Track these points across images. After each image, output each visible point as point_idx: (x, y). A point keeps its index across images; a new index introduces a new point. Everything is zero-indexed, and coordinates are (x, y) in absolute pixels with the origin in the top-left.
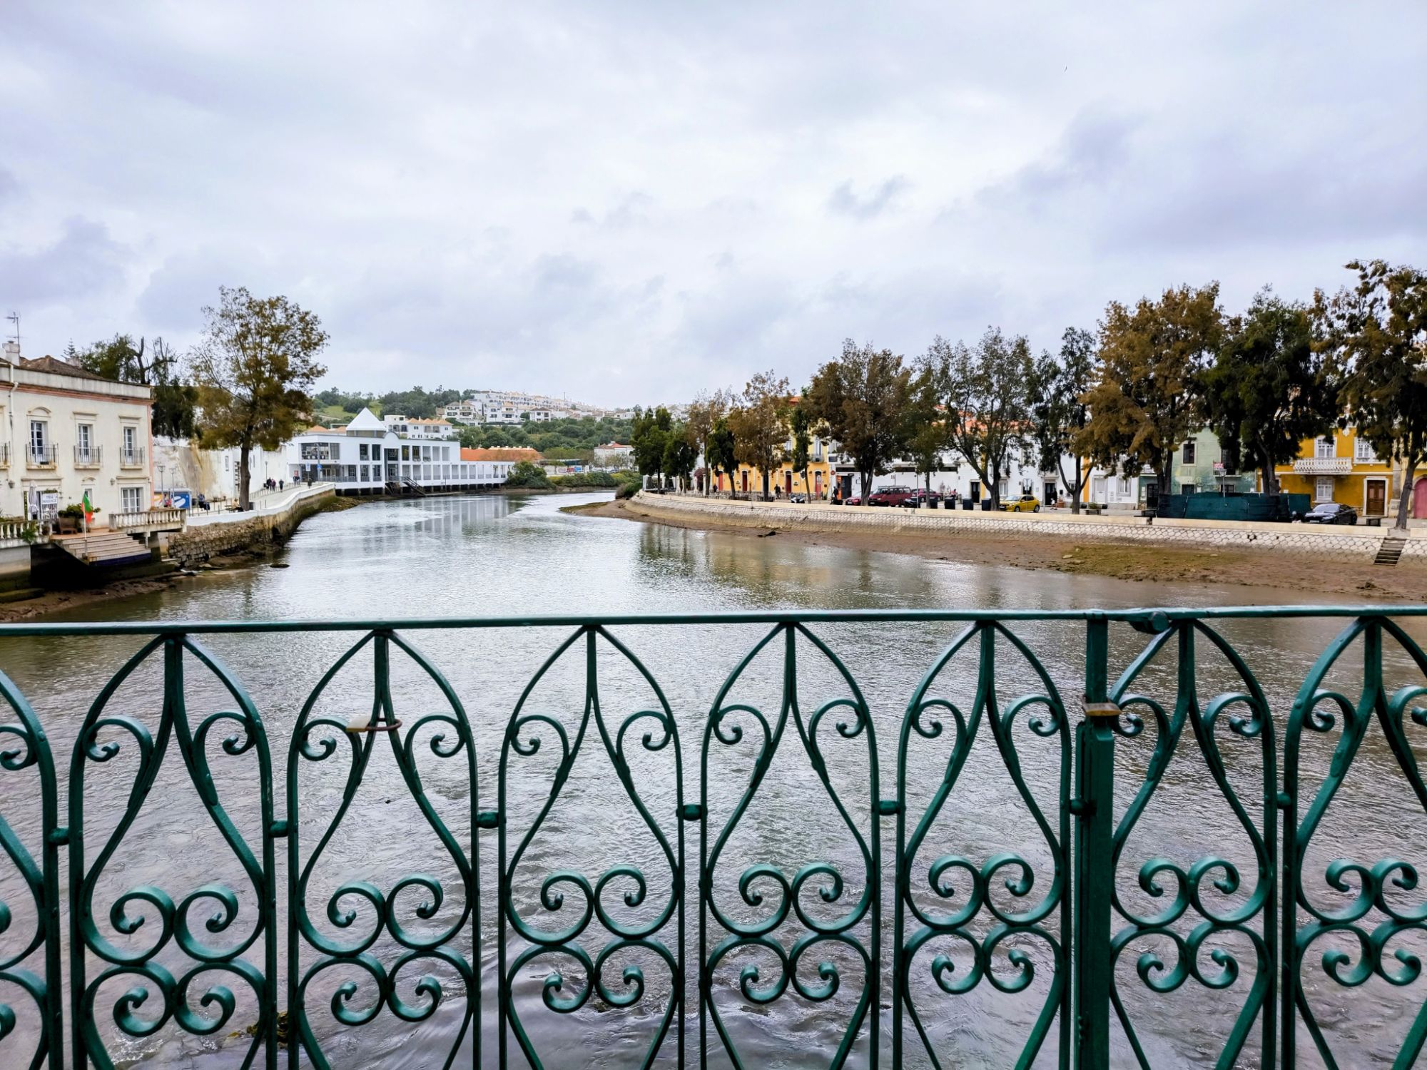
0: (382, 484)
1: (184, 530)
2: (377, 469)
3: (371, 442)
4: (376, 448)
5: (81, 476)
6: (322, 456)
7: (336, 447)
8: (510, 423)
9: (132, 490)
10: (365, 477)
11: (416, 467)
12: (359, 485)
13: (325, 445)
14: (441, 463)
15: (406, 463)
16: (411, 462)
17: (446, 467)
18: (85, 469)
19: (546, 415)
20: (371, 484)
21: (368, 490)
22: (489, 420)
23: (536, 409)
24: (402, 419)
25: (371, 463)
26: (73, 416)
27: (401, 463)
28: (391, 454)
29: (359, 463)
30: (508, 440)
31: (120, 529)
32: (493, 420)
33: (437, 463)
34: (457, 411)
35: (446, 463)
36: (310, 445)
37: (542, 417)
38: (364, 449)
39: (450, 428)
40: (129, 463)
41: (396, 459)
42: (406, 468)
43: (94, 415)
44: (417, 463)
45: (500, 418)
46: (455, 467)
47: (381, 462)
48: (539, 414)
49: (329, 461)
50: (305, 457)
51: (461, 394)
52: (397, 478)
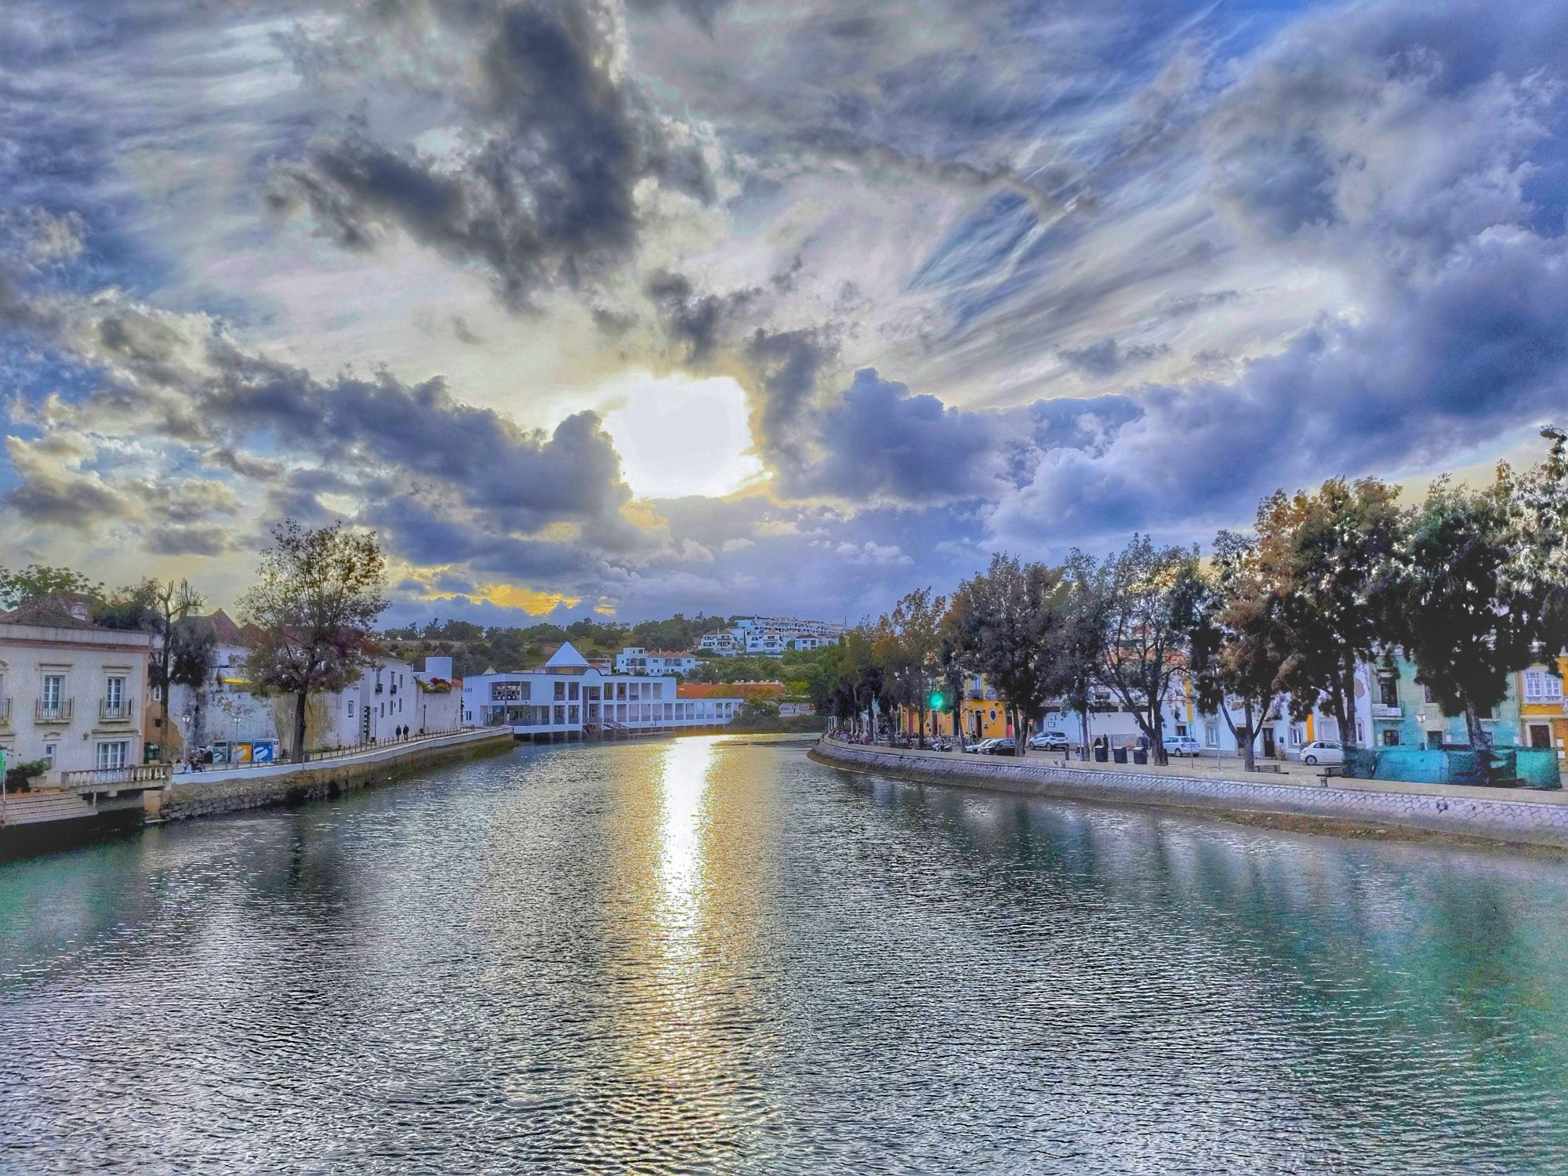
0: (579, 727)
1: (168, 788)
2: (574, 709)
3: (567, 680)
4: (574, 687)
5: (41, 732)
6: (512, 695)
7: (527, 686)
8: (772, 653)
9: (115, 746)
10: (559, 719)
11: (621, 707)
12: (551, 728)
13: (517, 684)
14: (652, 701)
15: (609, 702)
16: (615, 702)
17: (657, 707)
18: (48, 724)
19: (813, 643)
20: (567, 727)
21: (561, 734)
22: (749, 649)
23: (803, 637)
24: (641, 652)
25: (566, 703)
26: (39, 668)
27: (603, 702)
28: (592, 693)
29: (552, 703)
30: (757, 673)
31: (72, 788)
32: (754, 650)
33: (646, 702)
34: (715, 640)
35: (656, 702)
36: (500, 684)
37: (808, 645)
38: (559, 686)
39: (693, 660)
40: (113, 714)
41: (597, 698)
42: (609, 708)
43: (69, 666)
44: (622, 702)
45: (761, 648)
46: (668, 706)
47: (580, 702)
48: (805, 642)
49: (520, 702)
50: (495, 699)
51: (726, 621)
52: (598, 720)
